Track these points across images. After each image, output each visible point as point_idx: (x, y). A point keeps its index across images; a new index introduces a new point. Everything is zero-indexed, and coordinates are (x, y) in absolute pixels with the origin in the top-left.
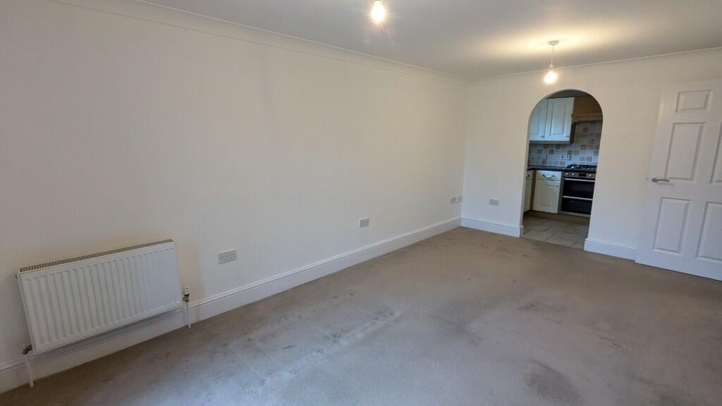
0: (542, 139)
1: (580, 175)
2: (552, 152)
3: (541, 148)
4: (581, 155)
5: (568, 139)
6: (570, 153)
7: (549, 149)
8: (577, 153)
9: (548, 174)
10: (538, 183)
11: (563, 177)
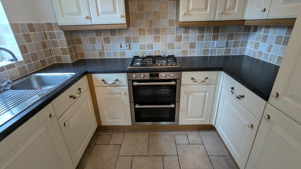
0: (88, 22)
1: (151, 75)
2: (107, 40)
3: (94, 35)
4: (141, 42)
5: (124, 21)
6: (128, 40)
7: (102, 37)
8: (136, 40)
9: (110, 78)
10: (98, 91)
11: (131, 81)
